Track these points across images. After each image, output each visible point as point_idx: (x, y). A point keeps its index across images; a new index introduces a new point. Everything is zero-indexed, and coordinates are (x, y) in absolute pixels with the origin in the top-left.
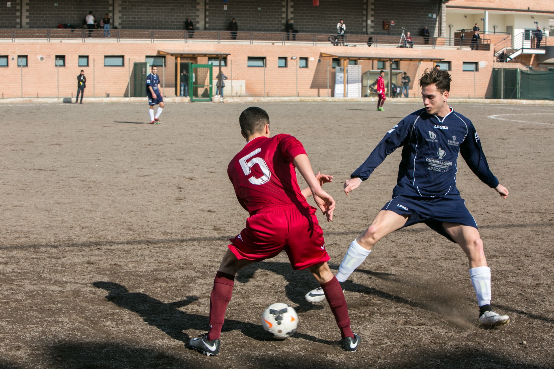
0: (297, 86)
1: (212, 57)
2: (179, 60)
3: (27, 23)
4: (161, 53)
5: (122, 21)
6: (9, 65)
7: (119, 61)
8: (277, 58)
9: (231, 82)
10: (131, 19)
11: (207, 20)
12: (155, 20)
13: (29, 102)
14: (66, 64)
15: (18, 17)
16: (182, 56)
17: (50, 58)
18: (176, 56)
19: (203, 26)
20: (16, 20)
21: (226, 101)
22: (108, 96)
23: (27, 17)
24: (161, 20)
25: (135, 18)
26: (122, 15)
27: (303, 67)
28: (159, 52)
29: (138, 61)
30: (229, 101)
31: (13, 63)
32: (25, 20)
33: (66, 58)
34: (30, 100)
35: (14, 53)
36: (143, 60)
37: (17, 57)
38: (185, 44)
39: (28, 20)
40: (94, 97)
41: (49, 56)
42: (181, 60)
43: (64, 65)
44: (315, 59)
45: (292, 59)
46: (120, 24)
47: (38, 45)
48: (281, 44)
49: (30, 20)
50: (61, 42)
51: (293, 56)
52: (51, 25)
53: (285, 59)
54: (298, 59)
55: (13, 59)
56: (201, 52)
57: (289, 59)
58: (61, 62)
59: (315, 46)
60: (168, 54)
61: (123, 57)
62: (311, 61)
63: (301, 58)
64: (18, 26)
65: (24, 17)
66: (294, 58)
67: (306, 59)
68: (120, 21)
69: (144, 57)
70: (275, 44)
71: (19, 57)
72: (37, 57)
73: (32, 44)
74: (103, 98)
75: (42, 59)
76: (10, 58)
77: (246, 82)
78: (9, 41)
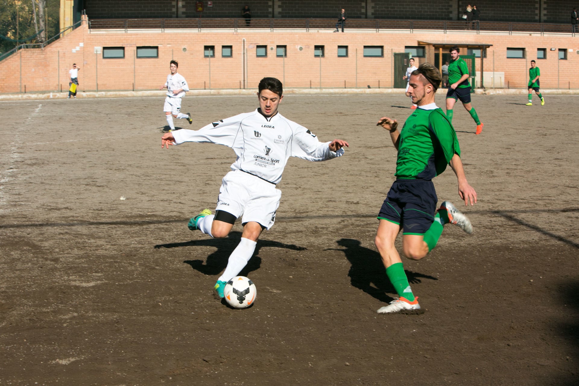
0: (558, 79)
1: (471, 47)
2: (441, 51)
3: (279, 13)
4: (421, 43)
5: (375, 11)
6: (268, 54)
7: (378, 51)
8: (536, 50)
9: (494, 74)
10: (384, 9)
11: (460, 10)
12: (408, 9)
13: (291, 93)
14: (326, 54)
15: (270, 6)
16: (444, 47)
17: (309, 48)
18: (437, 47)
19: (457, 16)
20: (268, 10)
21: (489, 93)
22: (369, 87)
23: (279, 7)
24: (414, 10)
25: (388, 8)
26: (376, 4)
27: (562, 59)
28: (419, 42)
29: (397, 52)
30: (492, 93)
31: (272, 53)
32: (277, 10)
33: (326, 48)
34: (292, 91)
35: (273, 42)
36: (402, 50)
37: (276, 47)
38: (444, 35)
39: (280, 10)
40: (356, 88)
41: (308, 46)
42: (443, 51)
43: (323, 55)
44: (574, 50)
45: (551, 50)
46: (373, 14)
47: (297, 35)
48: (540, 35)
49: (283, 10)
50: (318, 32)
51: (551, 47)
52: (303, 15)
53: (544, 50)
54: (557, 50)
55: (272, 49)
56: (462, 43)
57: (548, 50)
58: (319, 52)
59: (574, 38)
60: (429, 44)
61: (382, 47)
62: (570, 52)
63: (560, 50)
64: (270, 15)
65: (276, 7)
66: (553, 49)
67: (565, 50)
68: (373, 11)
69: (404, 48)
70: (532, 35)
71: (278, 47)
72: (296, 47)
73: (291, 34)
74: (366, 89)
75: (301, 49)
76: (269, 48)
77: (505, 74)
78: (267, 31)
